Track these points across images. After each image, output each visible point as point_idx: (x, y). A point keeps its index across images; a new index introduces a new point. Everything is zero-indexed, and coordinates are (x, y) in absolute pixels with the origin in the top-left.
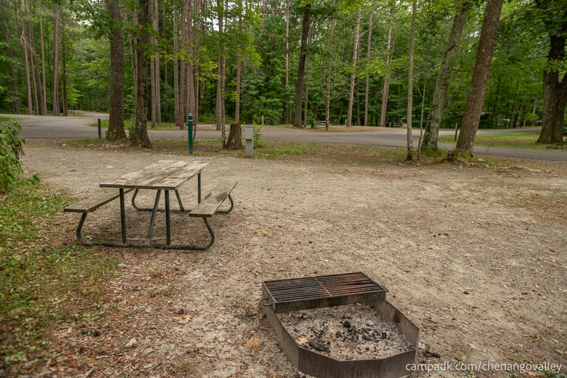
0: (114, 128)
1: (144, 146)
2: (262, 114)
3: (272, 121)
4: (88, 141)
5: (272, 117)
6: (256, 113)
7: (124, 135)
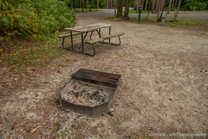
0: (119, 12)
1: (127, 20)
2: (195, 5)
3: (200, 9)
4: (110, 17)
5: (201, 7)
6: (192, 5)
7: (122, 15)
